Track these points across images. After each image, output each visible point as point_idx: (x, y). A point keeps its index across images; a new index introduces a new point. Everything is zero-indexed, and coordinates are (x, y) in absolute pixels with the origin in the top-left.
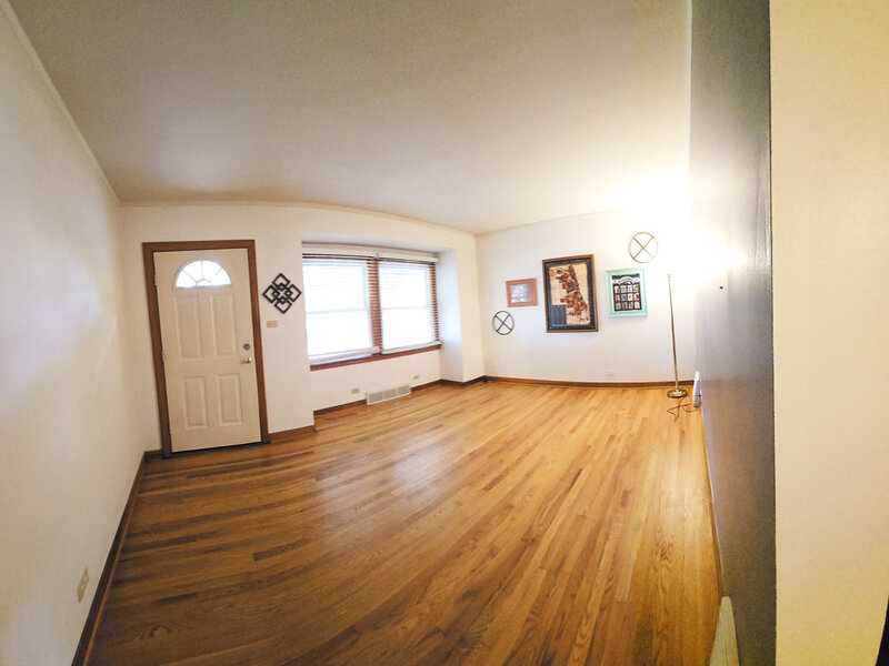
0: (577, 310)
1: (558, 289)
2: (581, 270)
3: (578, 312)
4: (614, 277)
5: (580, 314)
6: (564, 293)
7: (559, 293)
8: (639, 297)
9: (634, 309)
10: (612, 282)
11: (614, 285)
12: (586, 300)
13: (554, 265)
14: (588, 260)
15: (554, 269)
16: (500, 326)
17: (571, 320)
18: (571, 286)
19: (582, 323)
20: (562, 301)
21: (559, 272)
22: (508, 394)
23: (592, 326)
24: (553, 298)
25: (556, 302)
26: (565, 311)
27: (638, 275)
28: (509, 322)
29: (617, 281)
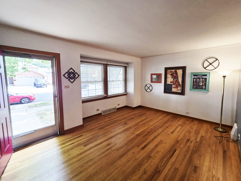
0: (176, 86)
1: (170, 78)
2: (180, 72)
3: (177, 87)
4: (194, 75)
5: (178, 88)
6: (172, 80)
7: (170, 80)
8: (205, 84)
9: (202, 88)
10: (193, 77)
11: (194, 78)
12: (181, 83)
13: (169, 70)
14: (184, 69)
15: (169, 71)
16: (147, 89)
17: (174, 90)
18: (175, 76)
19: (178, 91)
20: (171, 82)
21: (171, 72)
22: (148, 113)
23: (182, 93)
24: (168, 81)
25: (169, 82)
26: (172, 86)
27: (206, 75)
28: (151, 88)
29: (195, 77)
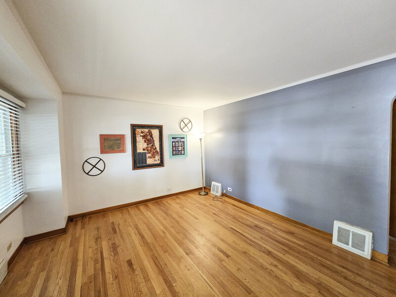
0: (152, 155)
1: (141, 143)
2: (155, 132)
3: (153, 156)
4: (173, 138)
5: (154, 157)
6: (145, 145)
7: (141, 145)
8: (184, 148)
9: (181, 154)
10: (172, 140)
11: (173, 142)
12: (158, 149)
13: (139, 128)
14: (160, 128)
15: (139, 130)
16: (90, 169)
17: (150, 161)
18: (149, 140)
19: (156, 163)
20: (144, 150)
21: (142, 132)
23: (161, 164)
24: (138, 148)
25: (140, 150)
26: (146, 156)
27: (183, 138)
28: (100, 166)
29: (174, 140)
